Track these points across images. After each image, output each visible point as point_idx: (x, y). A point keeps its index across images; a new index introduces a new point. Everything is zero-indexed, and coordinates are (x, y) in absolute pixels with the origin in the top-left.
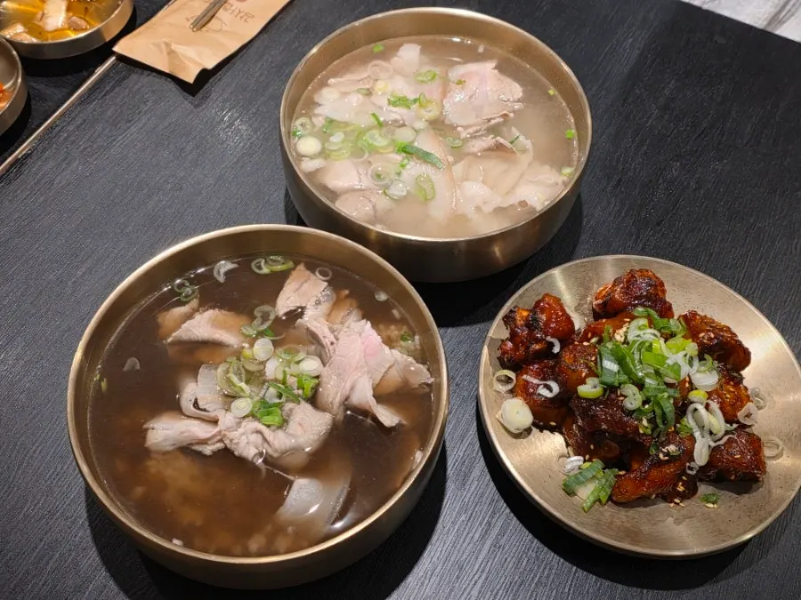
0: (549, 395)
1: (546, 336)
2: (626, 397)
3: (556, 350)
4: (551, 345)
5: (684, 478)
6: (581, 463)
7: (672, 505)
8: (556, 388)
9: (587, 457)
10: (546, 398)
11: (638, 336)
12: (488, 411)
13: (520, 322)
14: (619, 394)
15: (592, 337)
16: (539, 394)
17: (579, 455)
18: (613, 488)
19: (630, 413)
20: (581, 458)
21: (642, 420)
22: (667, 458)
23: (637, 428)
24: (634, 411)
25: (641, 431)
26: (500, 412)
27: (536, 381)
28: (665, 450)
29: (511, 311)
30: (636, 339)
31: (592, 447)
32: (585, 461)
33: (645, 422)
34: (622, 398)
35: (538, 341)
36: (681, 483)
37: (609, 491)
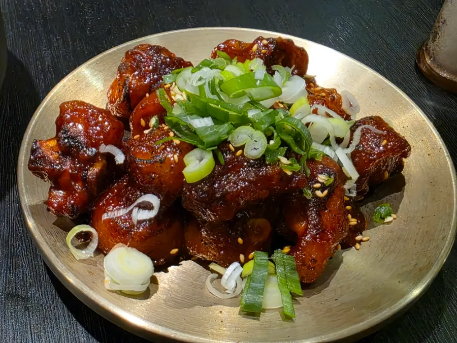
0: (151, 214)
1: (97, 148)
2: (242, 147)
3: (120, 158)
4: (110, 157)
5: (348, 207)
6: (241, 269)
7: (358, 246)
8: (153, 200)
9: (242, 257)
10: (150, 220)
11: (200, 79)
12: (91, 289)
13: (52, 156)
14: (233, 149)
15: (148, 121)
16: (140, 222)
17: (230, 264)
18: (298, 269)
19: (261, 161)
20: (236, 265)
21: (279, 160)
22: (326, 192)
23: (281, 173)
24: (264, 156)
25: (289, 173)
26: (107, 279)
27: (122, 212)
28: (318, 185)
29: (33, 151)
30: (200, 83)
31: (240, 240)
32: (242, 265)
33: (284, 160)
34: (239, 152)
35: (91, 161)
36: (350, 216)
37: (296, 277)
